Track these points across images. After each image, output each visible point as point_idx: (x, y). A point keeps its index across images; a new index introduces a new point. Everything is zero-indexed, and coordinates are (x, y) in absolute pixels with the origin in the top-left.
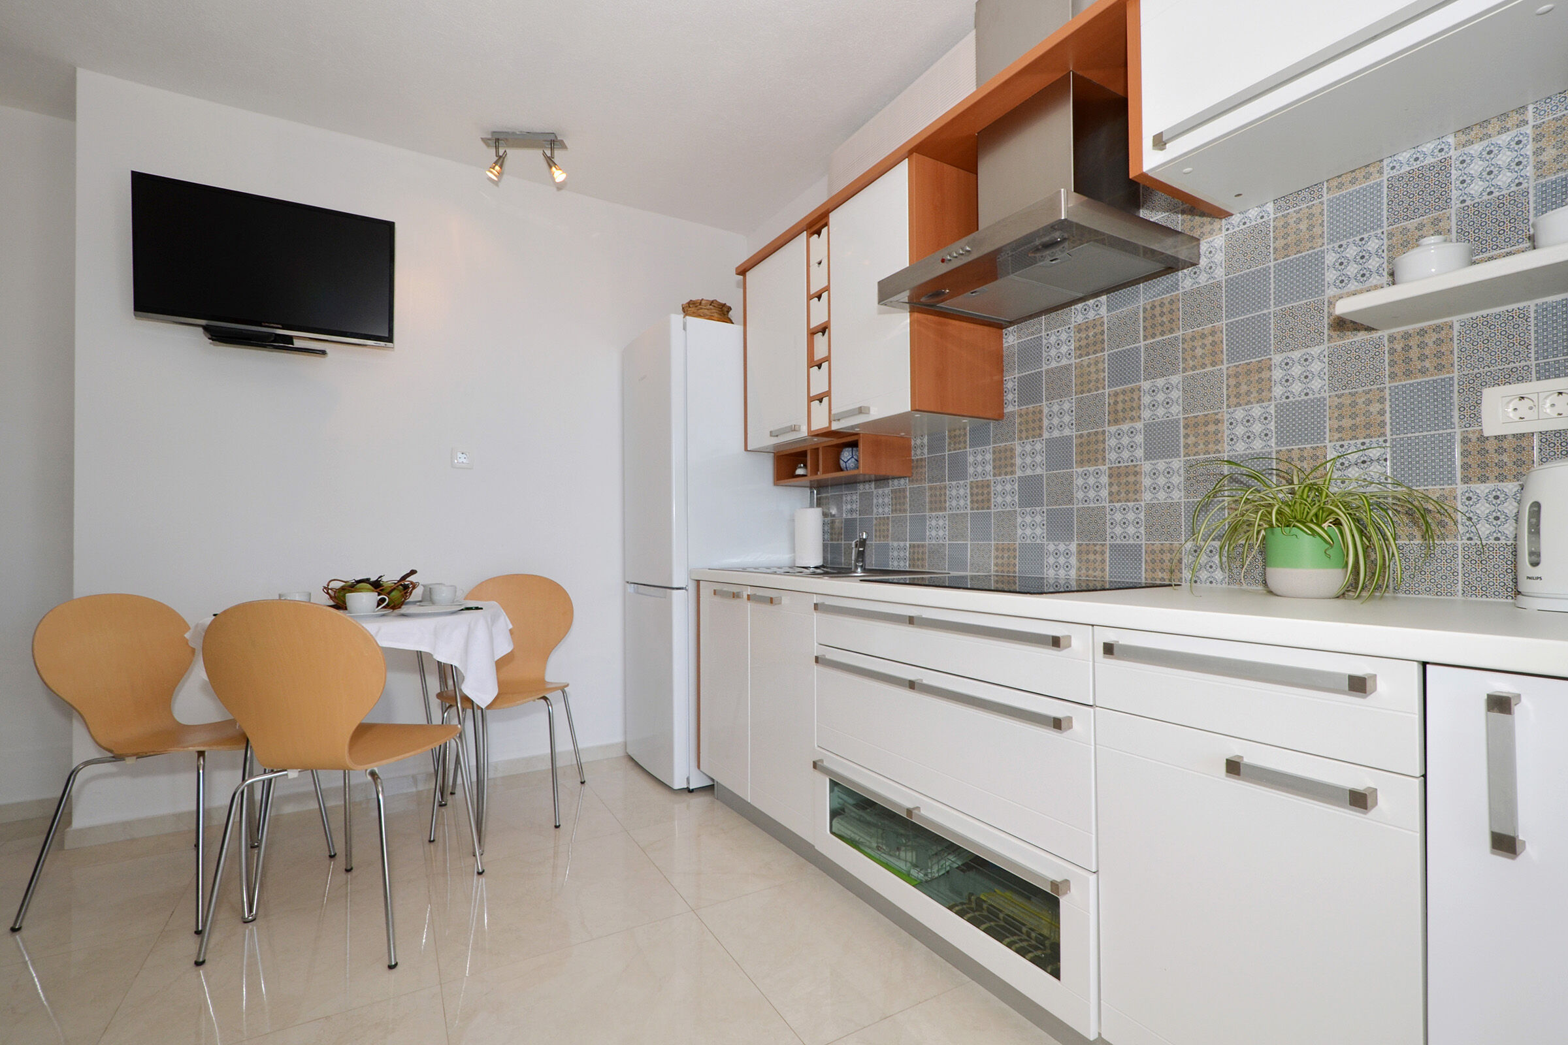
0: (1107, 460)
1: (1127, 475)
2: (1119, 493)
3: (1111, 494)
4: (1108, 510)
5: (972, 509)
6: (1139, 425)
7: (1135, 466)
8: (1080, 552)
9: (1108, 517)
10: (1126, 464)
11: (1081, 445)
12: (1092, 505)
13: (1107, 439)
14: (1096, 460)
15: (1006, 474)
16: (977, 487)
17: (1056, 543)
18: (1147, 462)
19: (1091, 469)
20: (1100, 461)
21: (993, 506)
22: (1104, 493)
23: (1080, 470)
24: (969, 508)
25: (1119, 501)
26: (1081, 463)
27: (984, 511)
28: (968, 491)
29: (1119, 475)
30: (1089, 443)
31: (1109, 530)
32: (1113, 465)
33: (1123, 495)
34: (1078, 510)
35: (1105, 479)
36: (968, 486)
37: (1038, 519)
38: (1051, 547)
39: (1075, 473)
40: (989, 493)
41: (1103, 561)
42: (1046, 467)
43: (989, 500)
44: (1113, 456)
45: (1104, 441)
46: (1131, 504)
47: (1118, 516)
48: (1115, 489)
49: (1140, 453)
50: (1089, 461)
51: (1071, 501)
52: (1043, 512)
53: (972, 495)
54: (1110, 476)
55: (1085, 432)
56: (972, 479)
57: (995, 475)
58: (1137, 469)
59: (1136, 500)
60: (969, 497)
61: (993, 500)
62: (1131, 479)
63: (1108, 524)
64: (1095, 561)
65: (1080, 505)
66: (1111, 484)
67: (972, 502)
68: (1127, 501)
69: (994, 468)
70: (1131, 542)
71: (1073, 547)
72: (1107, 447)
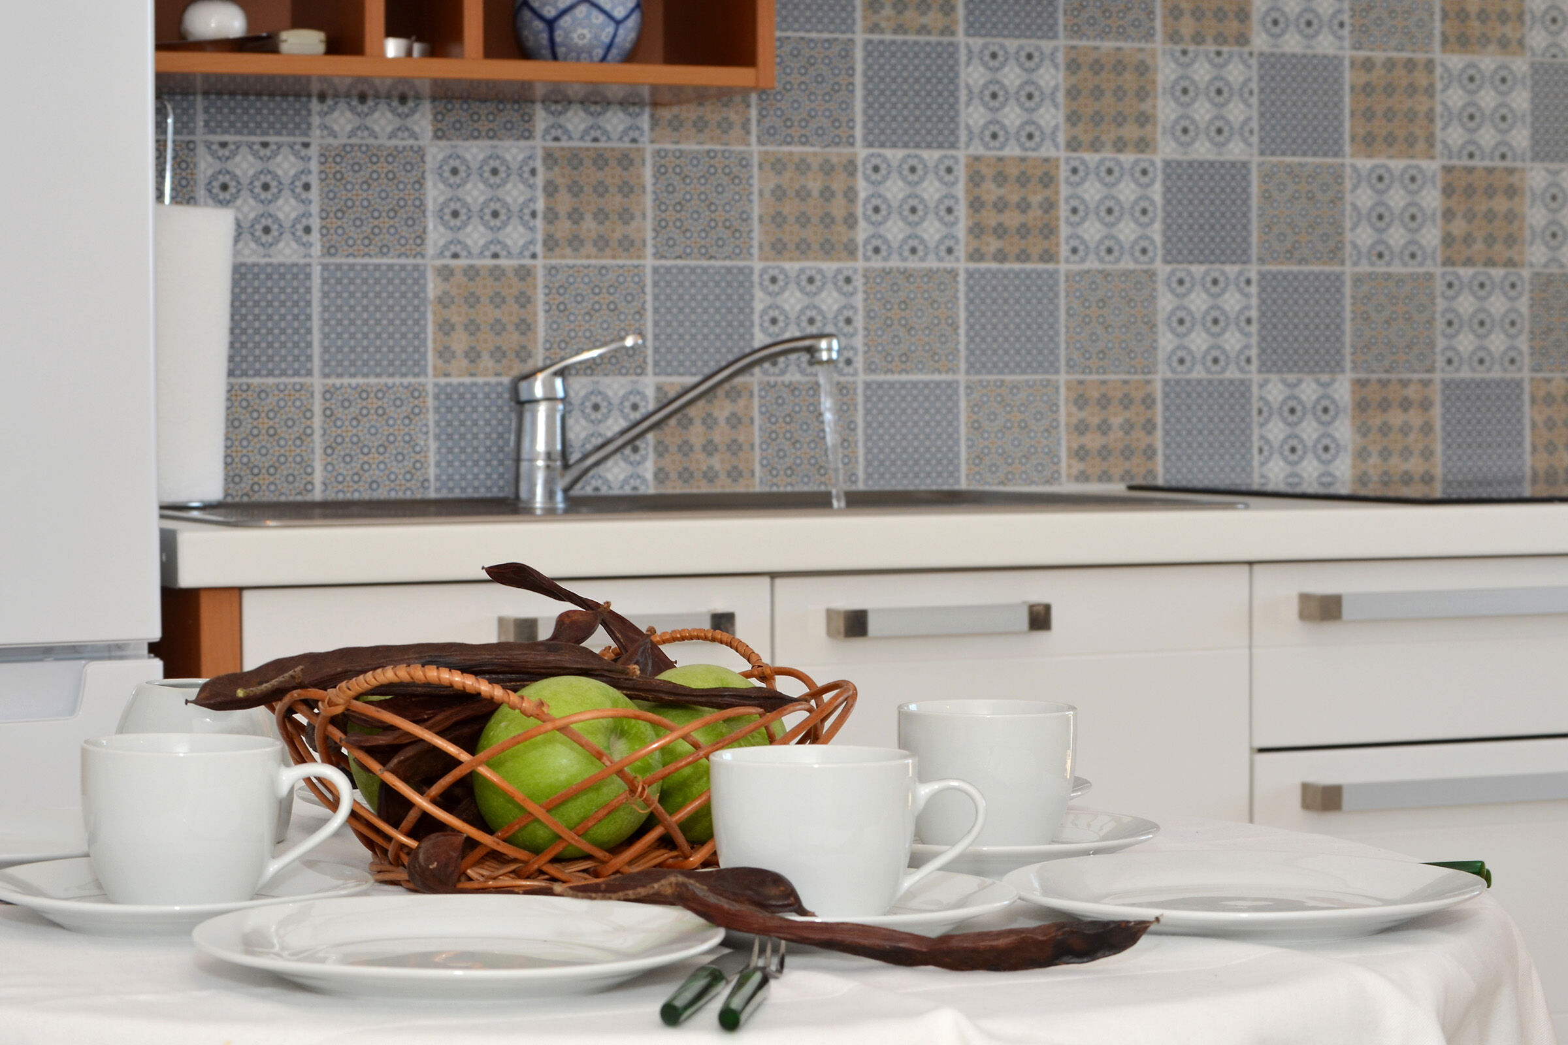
0: (1439, 147)
1: (1490, 192)
2: (1468, 239)
3: (1448, 240)
4: (1439, 286)
5: (976, 255)
6: (1520, 65)
7: (1510, 171)
8: (1361, 406)
9: (1441, 305)
10: (1488, 163)
11: (1367, 89)
12: (1396, 269)
13: (1439, 86)
14: (1411, 141)
15: (1120, 145)
16: (1001, 178)
17: (1291, 378)
18: (1538, 165)
19: (1397, 165)
20: (1421, 145)
21: (1064, 250)
22: (1431, 237)
23: (1365, 164)
24: (961, 251)
25: (1469, 262)
26: (1368, 143)
27: (1028, 266)
28: (960, 190)
29: (1470, 191)
30: (1390, 89)
31: (1441, 343)
32: (1455, 162)
33: (1479, 246)
34: (1358, 280)
35: (1432, 199)
36: (961, 172)
37: (1232, 301)
38: (1276, 392)
39: (1348, 170)
40: (1050, 206)
41: (1427, 429)
42: (1262, 140)
43: (1049, 231)
44: (1455, 136)
45: (1430, 91)
46: (1497, 273)
47: (1466, 304)
48: (1459, 227)
49: (1521, 138)
50: (1390, 140)
51: (1335, 253)
52: (1248, 282)
53: (976, 205)
54: (1448, 191)
55: (1379, 56)
56: (978, 149)
57: (1073, 145)
58: (1515, 179)
59: (1510, 263)
60: (962, 210)
61: (1064, 231)
62: (1501, 204)
63: (1440, 323)
64: (1405, 430)
65: (1364, 268)
66: (1448, 215)
67: (976, 230)
68: (1490, 262)
69: (1073, 118)
70: (1496, 374)
71: (1343, 390)
72: (1439, 109)
